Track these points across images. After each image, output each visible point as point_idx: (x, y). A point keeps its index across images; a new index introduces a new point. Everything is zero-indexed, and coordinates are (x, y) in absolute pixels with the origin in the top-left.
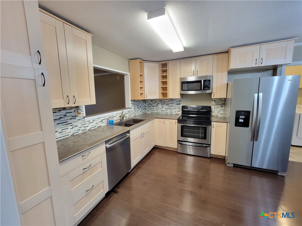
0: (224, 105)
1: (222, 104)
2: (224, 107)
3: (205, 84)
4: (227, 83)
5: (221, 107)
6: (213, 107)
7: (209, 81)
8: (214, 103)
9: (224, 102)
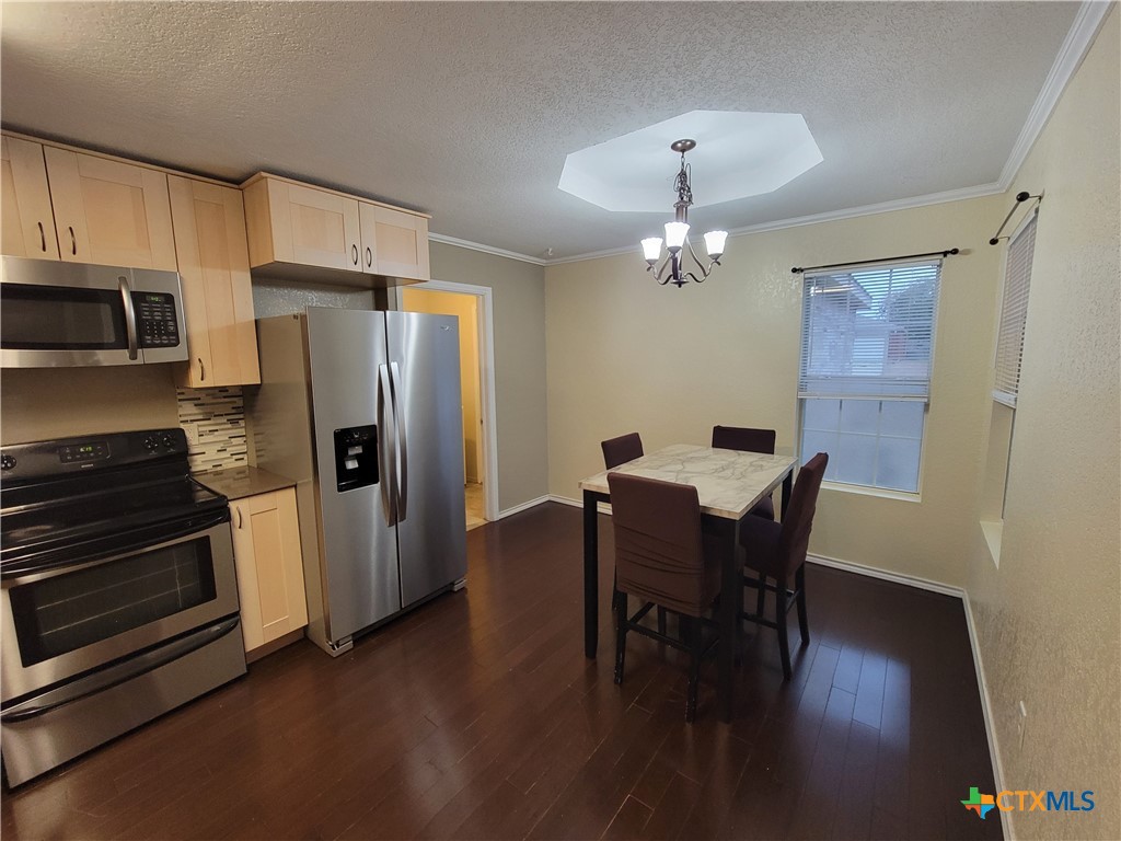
0: (241, 416)
1: (234, 411)
2: (242, 423)
3: (146, 316)
4: (253, 318)
5: (230, 426)
6: (191, 432)
7: (169, 299)
8: (195, 410)
9: (239, 402)
